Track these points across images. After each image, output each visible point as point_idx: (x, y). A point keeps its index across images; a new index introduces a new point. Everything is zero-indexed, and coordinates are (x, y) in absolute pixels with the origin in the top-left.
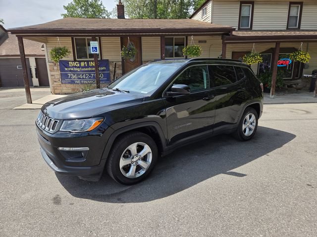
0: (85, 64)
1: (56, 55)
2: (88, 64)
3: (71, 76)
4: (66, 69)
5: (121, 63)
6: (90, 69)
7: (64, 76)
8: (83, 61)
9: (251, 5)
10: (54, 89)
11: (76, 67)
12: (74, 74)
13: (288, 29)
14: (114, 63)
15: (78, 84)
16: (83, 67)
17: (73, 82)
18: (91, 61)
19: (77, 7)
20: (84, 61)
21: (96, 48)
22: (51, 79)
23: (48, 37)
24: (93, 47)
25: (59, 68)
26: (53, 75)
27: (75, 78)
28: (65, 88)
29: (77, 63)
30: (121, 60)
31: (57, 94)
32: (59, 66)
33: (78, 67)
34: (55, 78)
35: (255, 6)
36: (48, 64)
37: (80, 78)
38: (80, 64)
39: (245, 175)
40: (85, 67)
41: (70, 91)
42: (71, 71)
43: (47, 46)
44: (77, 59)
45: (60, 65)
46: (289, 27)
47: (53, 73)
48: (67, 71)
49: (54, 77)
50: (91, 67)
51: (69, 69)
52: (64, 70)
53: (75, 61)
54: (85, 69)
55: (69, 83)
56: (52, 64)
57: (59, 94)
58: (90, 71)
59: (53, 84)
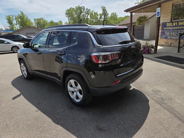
0: (176, 24)
2: (178, 24)
3: (166, 33)
4: (165, 28)
6: (178, 28)
7: (163, 33)
12: (168, 32)
15: (169, 39)
16: (174, 27)
17: (166, 38)
18: (180, 21)
20: (176, 22)
25: (161, 28)
27: (168, 35)
28: (162, 41)
29: (171, 24)
33: (171, 27)
37: (170, 35)
38: (173, 24)
40: (176, 26)
41: (164, 44)
42: (167, 30)
44: (173, 21)
45: (162, 26)
48: (165, 30)
50: (179, 26)
51: (166, 28)
52: (163, 29)
53: (171, 22)
55: (164, 38)
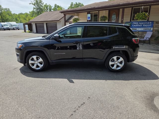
23: (79, 13)
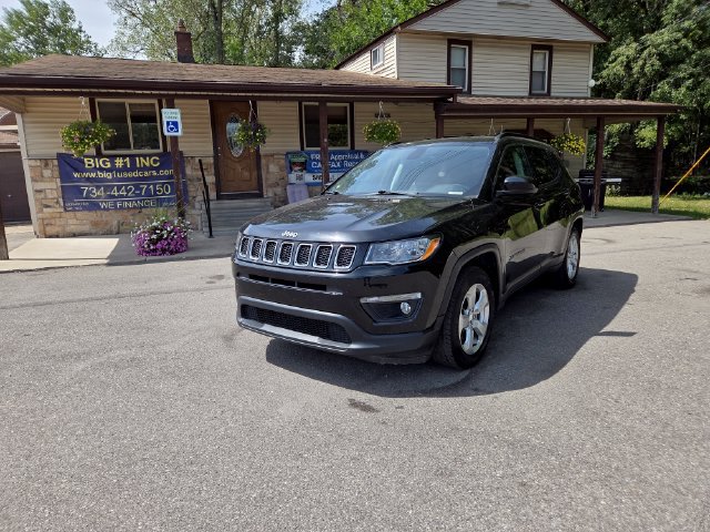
0: (125, 163)
1: (82, 140)
2: (133, 163)
3: (88, 192)
4: (77, 175)
5: (212, 160)
6: (136, 174)
7: (70, 193)
8: (119, 156)
9: (467, 48)
10: (45, 225)
11: (101, 169)
12: (98, 188)
13: (531, 95)
14: (197, 160)
15: (108, 209)
16: (119, 170)
17: (94, 206)
18: (139, 156)
19: (14, 34)
20: (124, 157)
21: (175, 124)
22: (36, 200)
24: (168, 123)
25: (57, 173)
26: (40, 191)
27: (98, 197)
28: (75, 221)
29: (104, 162)
30: (212, 153)
31: (50, 237)
32: (57, 168)
33: (108, 170)
34: (46, 198)
35: (475, 50)
36: (26, 165)
37: (114, 197)
38: (113, 163)
39: (634, 333)
40: (124, 169)
41: (87, 228)
42: (88, 179)
43: (26, 120)
44: (104, 152)
45: (59, 165)
46: (533, 92)
47: (40, 186)
48: (79, 180)
49: (42, 195)
50: (140, 169)
51: (85, 175)
52: (72, 179)
53: (99, 155)
54: (126, 175)
55: (85, 208)
56: (38, 163)
57: (57, 237)
58: (139, 179)
59: (41, 211)
